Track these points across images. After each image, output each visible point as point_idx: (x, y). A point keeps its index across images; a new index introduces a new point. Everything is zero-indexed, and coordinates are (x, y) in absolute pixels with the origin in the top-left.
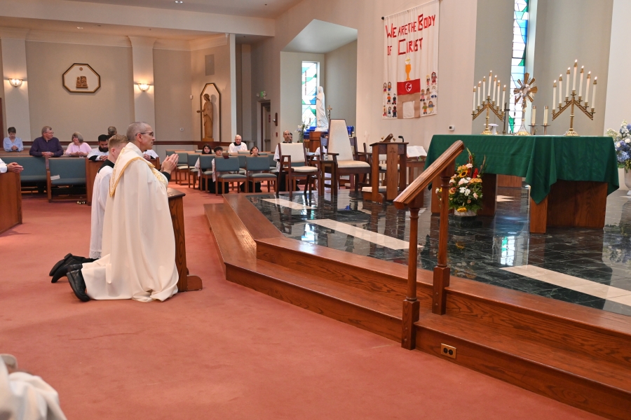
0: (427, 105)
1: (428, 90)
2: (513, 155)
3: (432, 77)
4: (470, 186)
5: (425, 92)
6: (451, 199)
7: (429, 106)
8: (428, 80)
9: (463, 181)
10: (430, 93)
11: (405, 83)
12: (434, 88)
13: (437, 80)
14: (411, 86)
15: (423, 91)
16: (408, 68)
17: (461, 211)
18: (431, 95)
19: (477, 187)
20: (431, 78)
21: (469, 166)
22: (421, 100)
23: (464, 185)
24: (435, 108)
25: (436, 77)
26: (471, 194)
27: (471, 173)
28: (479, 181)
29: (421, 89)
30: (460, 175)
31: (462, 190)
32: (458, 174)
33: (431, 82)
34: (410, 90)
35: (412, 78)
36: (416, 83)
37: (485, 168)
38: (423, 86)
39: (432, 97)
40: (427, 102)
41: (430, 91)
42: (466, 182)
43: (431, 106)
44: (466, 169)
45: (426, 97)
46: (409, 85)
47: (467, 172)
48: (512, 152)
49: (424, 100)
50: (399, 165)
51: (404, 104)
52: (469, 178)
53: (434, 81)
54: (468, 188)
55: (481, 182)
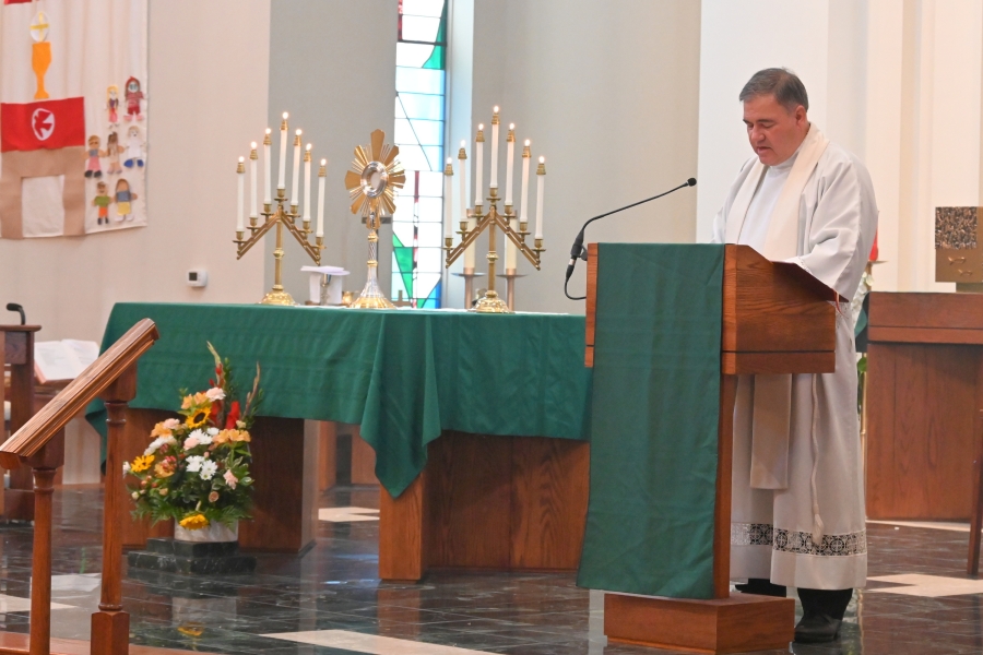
0: (111, 193)
1: (113, 138)
2: (333, 362)
3: (128, 94)
4: (216, 453)
5: (103, 147)
6: (164, 491)
7: (118, 198)
8: (113, 104)
9: (197, 438)
10: (120, 150)
11: (31, 107)
12: (133, 131)
13: (143, 104)
14: (50, 119)
15: (94, 140)
16: (40, 56)
17: (191, 526)
18: (124, 158)
19: (237, 456)
20: (121, 97)
21: (216, 394)
22: (88, 174)
23: (199, 450)
24: (137, 205)
25: (139, 95)
26: (219, 475)
27: (221, 416)
28: (244, 436)
29: (88, 135)
30: (190, 423)
31: (194, 464)
32: (182, 419)
33: (122, 110)
34: (47, 134)
35: (56, 94)
36: (70, 114)
37: (258, 402)
38: (96, 123)
39: (129, 164)
40: (111, 182)
41: (122, 141)
42: (206, 440)
43: (126, 196)
44: (206, 404)
45: (104, 165)
46: (43, 116)
47: (207, 412)
48: (328, 355)
49: (98, 174)
50: (7, 405)
51: (27, 185)
52: (213, 431)
53: (134, 110)
54: (212, 458)
55: (248, 439)
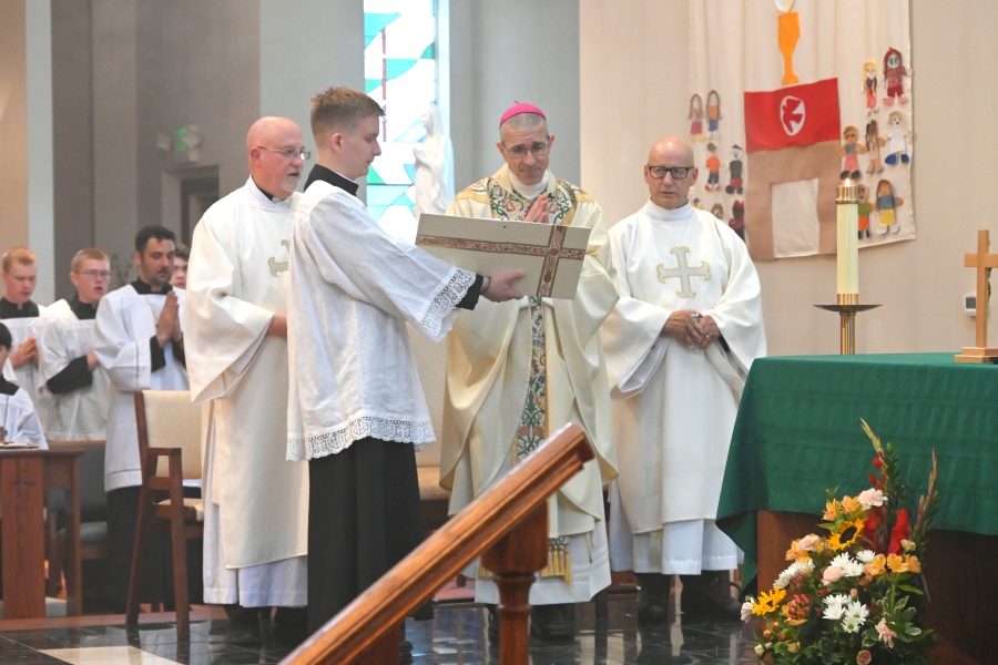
0: (872, 200)
1: (872, 128)
3: (887, 71)
4: (865, 590)
5: (862, 141)
6: (792, 648)
7: (880, 204)
8: (871, 84)
9: (842, 566)
10: (880, 143)
11: (779, 94)
12: (895, 119)
13: (907, 82)
14: (800, 109)
15: (851, 133)
16: (788, 30)
18: (885, 152)
19: (902, 594)
20: (880, 76)
21: (871, 498)
22: (844, 175)
23: (844, 585)
24: (904, 212)
25: (901, 72)
26: (869, 625)
27: (878, 532)
28: (903, 565)
29: (844, 125)
30: (834, 542)
31: (834, 608)
32: (825, 534)
33: (881, 92)
34: (797, 127)
35: (806, 77)
36: (823, 96)
37: (932, 511)
38: (853, 112)
39: (891, 160)
40: (870, 183)
41: (883, 132)
42: (853, 570)
43: (889, 201)
44: (859, 514)
45: (863, 162)
46: (792, 105)
47: (860, 526)
49: (856, 175)
51: (777, 192)
52: (867, 555)
53: (896, 90)
54: (863, 598)
55: (916, 569)
